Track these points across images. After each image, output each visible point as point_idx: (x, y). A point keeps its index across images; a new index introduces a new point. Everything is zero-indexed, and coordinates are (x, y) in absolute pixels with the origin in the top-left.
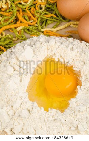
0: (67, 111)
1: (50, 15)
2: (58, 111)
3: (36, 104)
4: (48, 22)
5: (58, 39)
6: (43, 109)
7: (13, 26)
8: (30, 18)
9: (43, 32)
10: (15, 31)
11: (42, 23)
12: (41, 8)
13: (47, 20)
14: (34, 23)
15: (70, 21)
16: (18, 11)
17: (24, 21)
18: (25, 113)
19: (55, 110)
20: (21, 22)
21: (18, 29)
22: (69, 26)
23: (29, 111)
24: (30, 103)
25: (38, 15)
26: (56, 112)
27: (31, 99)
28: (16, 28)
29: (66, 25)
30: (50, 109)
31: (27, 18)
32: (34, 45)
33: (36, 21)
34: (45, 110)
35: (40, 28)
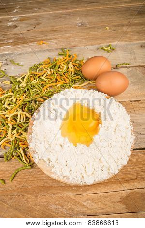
0: (92, 145)
1: (77, 77)
2: (85, 146)
3: (67, 140)
4: (76, 81)
5: (83, 90)
6: (72, 144)
7: (54, 84)
8: (65, 79)
9: (73, 87)
10: (55, 87)
11: (72, 82)
12: (72, 74)
13: (75, 80)
14: (67, 82)
15: (90, 80)
16: (58, 76)
17: (61, 81)
18: (58, 148)
19: (82, 145)
20: (59, 82)
21: (57, 86)
22: (89, 84)
23: (61, 145)
24: (62, 138)
25: (70, 77)
26: (83, 146)
27: (63, 135)
28: (56, 85)
29: (87, 83)
30: (78, 144)
31: (63, 79)
32: (66, 94)
33: (68, 81)
34: (74, 145)
35: (71, 85)
